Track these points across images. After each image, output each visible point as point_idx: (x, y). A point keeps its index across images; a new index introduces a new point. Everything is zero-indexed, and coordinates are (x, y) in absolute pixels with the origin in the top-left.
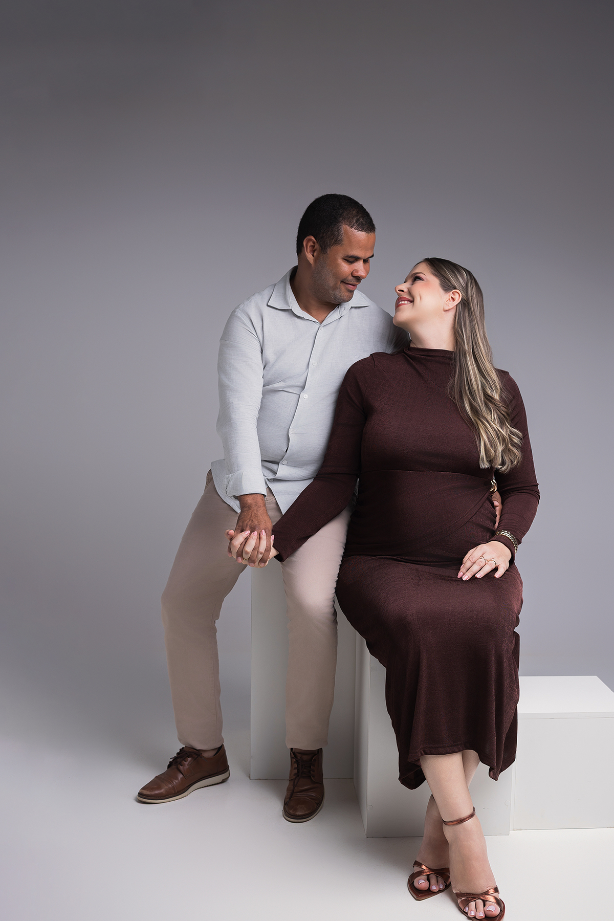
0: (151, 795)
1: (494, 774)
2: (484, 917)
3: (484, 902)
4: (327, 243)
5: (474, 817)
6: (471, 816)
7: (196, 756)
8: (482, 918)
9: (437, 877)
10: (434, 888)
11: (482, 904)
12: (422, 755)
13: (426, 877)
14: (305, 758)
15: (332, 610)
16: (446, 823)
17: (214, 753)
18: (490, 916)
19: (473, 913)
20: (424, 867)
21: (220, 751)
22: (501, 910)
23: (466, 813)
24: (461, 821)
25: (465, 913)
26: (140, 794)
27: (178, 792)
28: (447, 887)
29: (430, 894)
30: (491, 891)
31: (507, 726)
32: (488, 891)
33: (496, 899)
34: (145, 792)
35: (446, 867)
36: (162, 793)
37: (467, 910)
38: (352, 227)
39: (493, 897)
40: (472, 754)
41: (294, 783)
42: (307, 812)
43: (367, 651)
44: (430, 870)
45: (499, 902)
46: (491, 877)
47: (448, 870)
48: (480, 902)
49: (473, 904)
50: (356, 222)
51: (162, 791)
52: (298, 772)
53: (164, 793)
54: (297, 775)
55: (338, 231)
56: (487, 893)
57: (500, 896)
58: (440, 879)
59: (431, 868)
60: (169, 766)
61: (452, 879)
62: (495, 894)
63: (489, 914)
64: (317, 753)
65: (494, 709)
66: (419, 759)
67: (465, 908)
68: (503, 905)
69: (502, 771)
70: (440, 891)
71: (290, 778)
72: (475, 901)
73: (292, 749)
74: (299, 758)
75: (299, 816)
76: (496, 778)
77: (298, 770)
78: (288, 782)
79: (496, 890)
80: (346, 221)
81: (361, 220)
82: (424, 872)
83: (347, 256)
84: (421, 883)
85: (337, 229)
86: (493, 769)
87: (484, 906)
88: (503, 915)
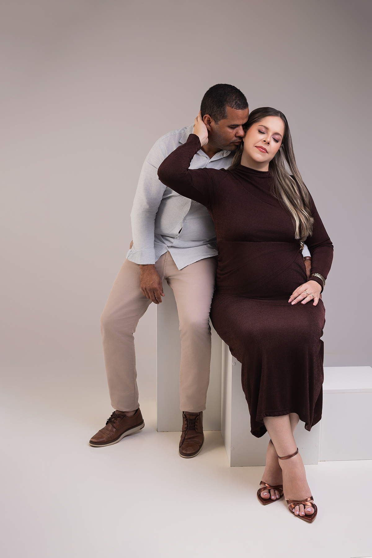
0: (98, 442)
1: (308, 427)
2: (305, 515)
3: (304, 505)
4: (218, 118)
5: (298, 454)
6: (296, 453)
7: (123, 417)
8: (303, 515)
9: (275, 490)
10: (273, 497)
11: (303, 507)
12: (264, 416)
13: (268, 491)
14: (192, 418)
15: (208, 327)
16: (281, 458)
17: (134, 413)
18: (309, 515)
19: (298, 513)
20: (266, 485)
21: (138, 412)
22: (315, 511)
23: (292, 451)
24: (290, 456)
25: (293, 513)
26: (91, 442)
27: (114, 440)
28: (281, 497)
29: (271, 501)
30: (309, 499)
31: (316, 398)
32: (307, 499)
33: (312, 504)
34: (94, 440)
35: (281, 484)
36: (104, 440)
37: (294, 511)
38: (232, 108)
39: (310, 503)
40: (295, 415)
41: (185, 433)
42: (193, 452)
43: (230, 353)
44: (270, 486)
45: (314, 506)
46: (308, 490)
47: (282, 486)
48: (302, 506)
49: (297, 507)
50: (235, 104)
51: (104, 439)
52: (187, 426)
53: (105, 440)
54: (187, 428)
55: (224, 110)
56: (306, 500)
57: (314, 502)
58: (276, 492)
59: (271, 485)
60: (107, 424)
61: (284, 492)
62: (311, 501)
63: (307, 513)
64: (199, 414)
65: (308, 387)
66: (263, 419)
67: (292, 510)
68: (316, 508)
69: (313, 425)
70: (277, 499)
71: (182, 430)
72: (299, 505)
73: (184, 412)
74: (188, 418)
75: (188, 454)
76: (309, 430)
77: (187, 425)
78: (182, 432)
79: (312, 498)
80: (228, 103)
81: (238, 102)
82: (267, 488)
83: (231, 125)
84: (265, 494)
85: (223, 110)
86: (308, 424)
87: (305, 508)
88: (316, 514)
